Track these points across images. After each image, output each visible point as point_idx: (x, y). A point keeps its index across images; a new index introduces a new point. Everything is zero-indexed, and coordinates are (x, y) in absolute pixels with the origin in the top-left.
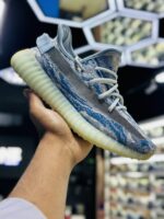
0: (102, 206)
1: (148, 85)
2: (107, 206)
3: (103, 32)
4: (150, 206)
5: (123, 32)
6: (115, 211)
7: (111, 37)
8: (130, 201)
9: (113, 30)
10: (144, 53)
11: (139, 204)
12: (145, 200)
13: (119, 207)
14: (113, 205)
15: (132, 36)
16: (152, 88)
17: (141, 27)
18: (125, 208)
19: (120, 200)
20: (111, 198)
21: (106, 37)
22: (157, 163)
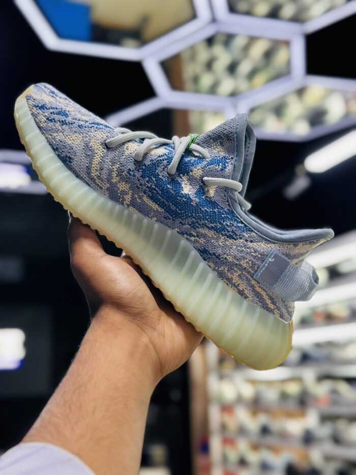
0: (205, 447)
1: (290, 178)
2: (216, 445)
3: (189, 70)
4: (308, 439)
5: (232, 68)
6: (233, 456)
7: (206, 80)
8: (265, 431)
9: (209, 65)
10: (279, 110)
11: (284, 435)
12: (295, 427)
13: (243, 446)
14: (228, 441)
15: (252, 75)
16: (299, 185)
17: (268, 55)
18: (255, 447)
19: (242, 431)
20: (223, 427)
21: (196, 80)
22: (318, 345)
